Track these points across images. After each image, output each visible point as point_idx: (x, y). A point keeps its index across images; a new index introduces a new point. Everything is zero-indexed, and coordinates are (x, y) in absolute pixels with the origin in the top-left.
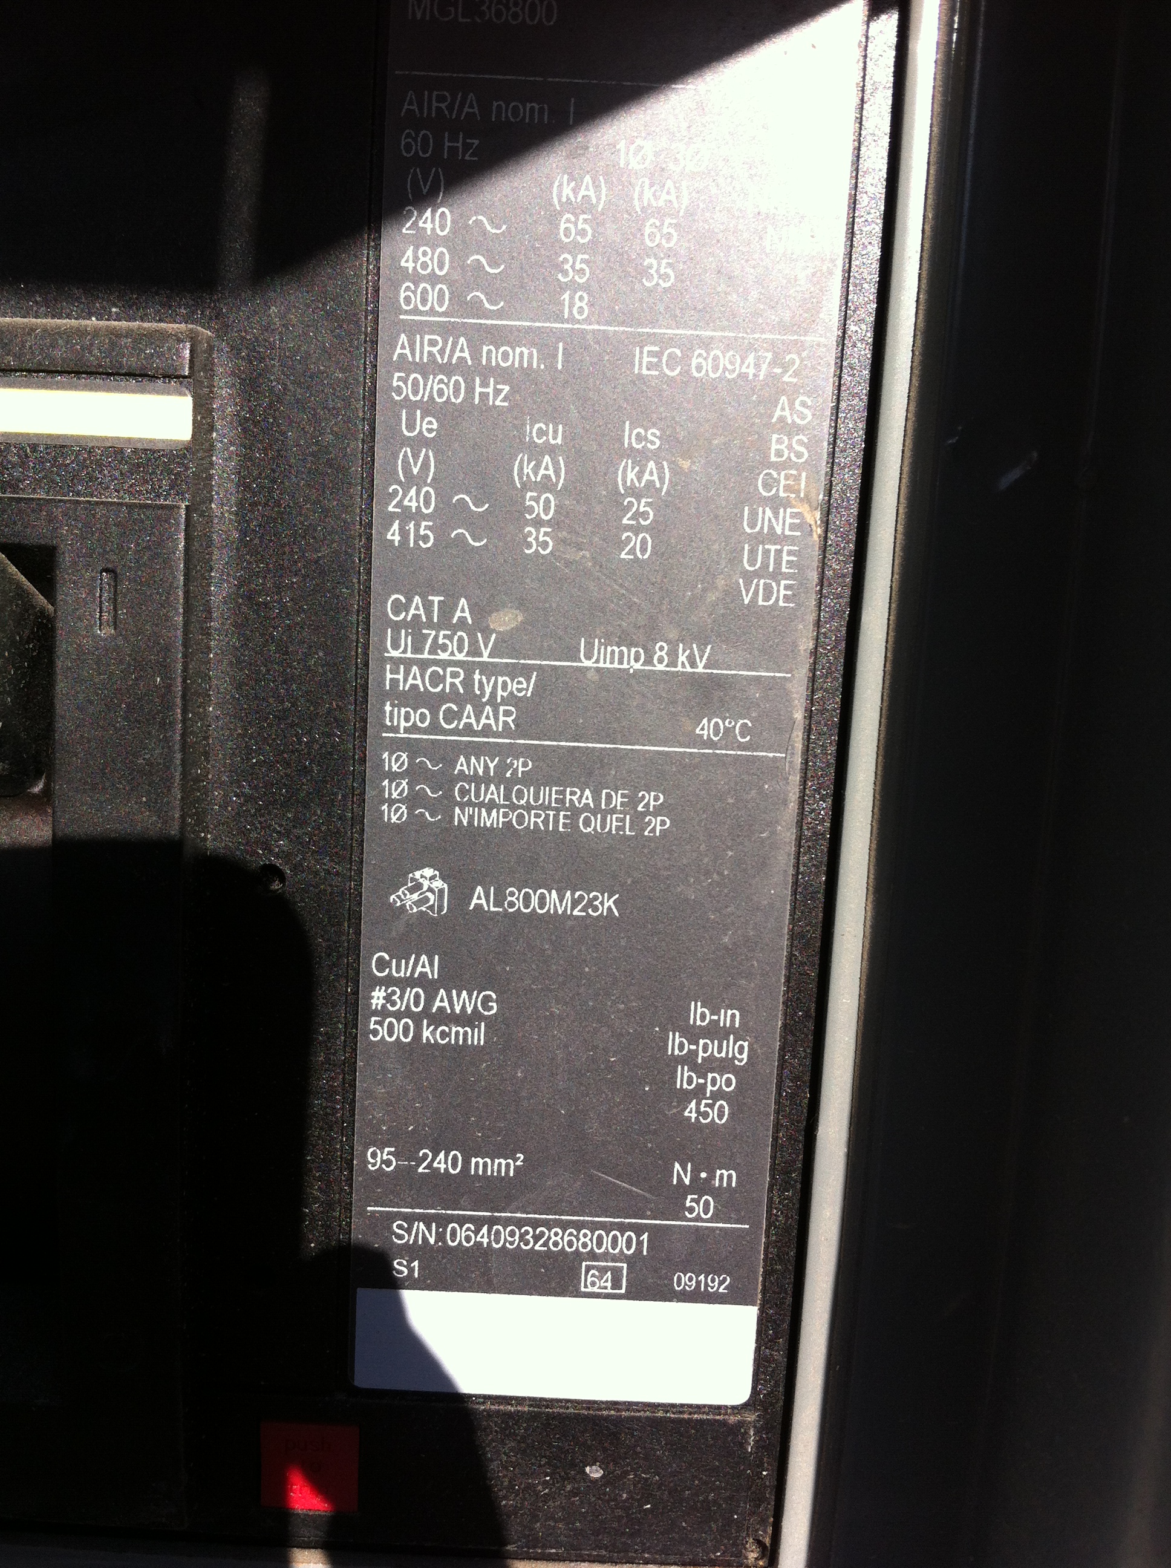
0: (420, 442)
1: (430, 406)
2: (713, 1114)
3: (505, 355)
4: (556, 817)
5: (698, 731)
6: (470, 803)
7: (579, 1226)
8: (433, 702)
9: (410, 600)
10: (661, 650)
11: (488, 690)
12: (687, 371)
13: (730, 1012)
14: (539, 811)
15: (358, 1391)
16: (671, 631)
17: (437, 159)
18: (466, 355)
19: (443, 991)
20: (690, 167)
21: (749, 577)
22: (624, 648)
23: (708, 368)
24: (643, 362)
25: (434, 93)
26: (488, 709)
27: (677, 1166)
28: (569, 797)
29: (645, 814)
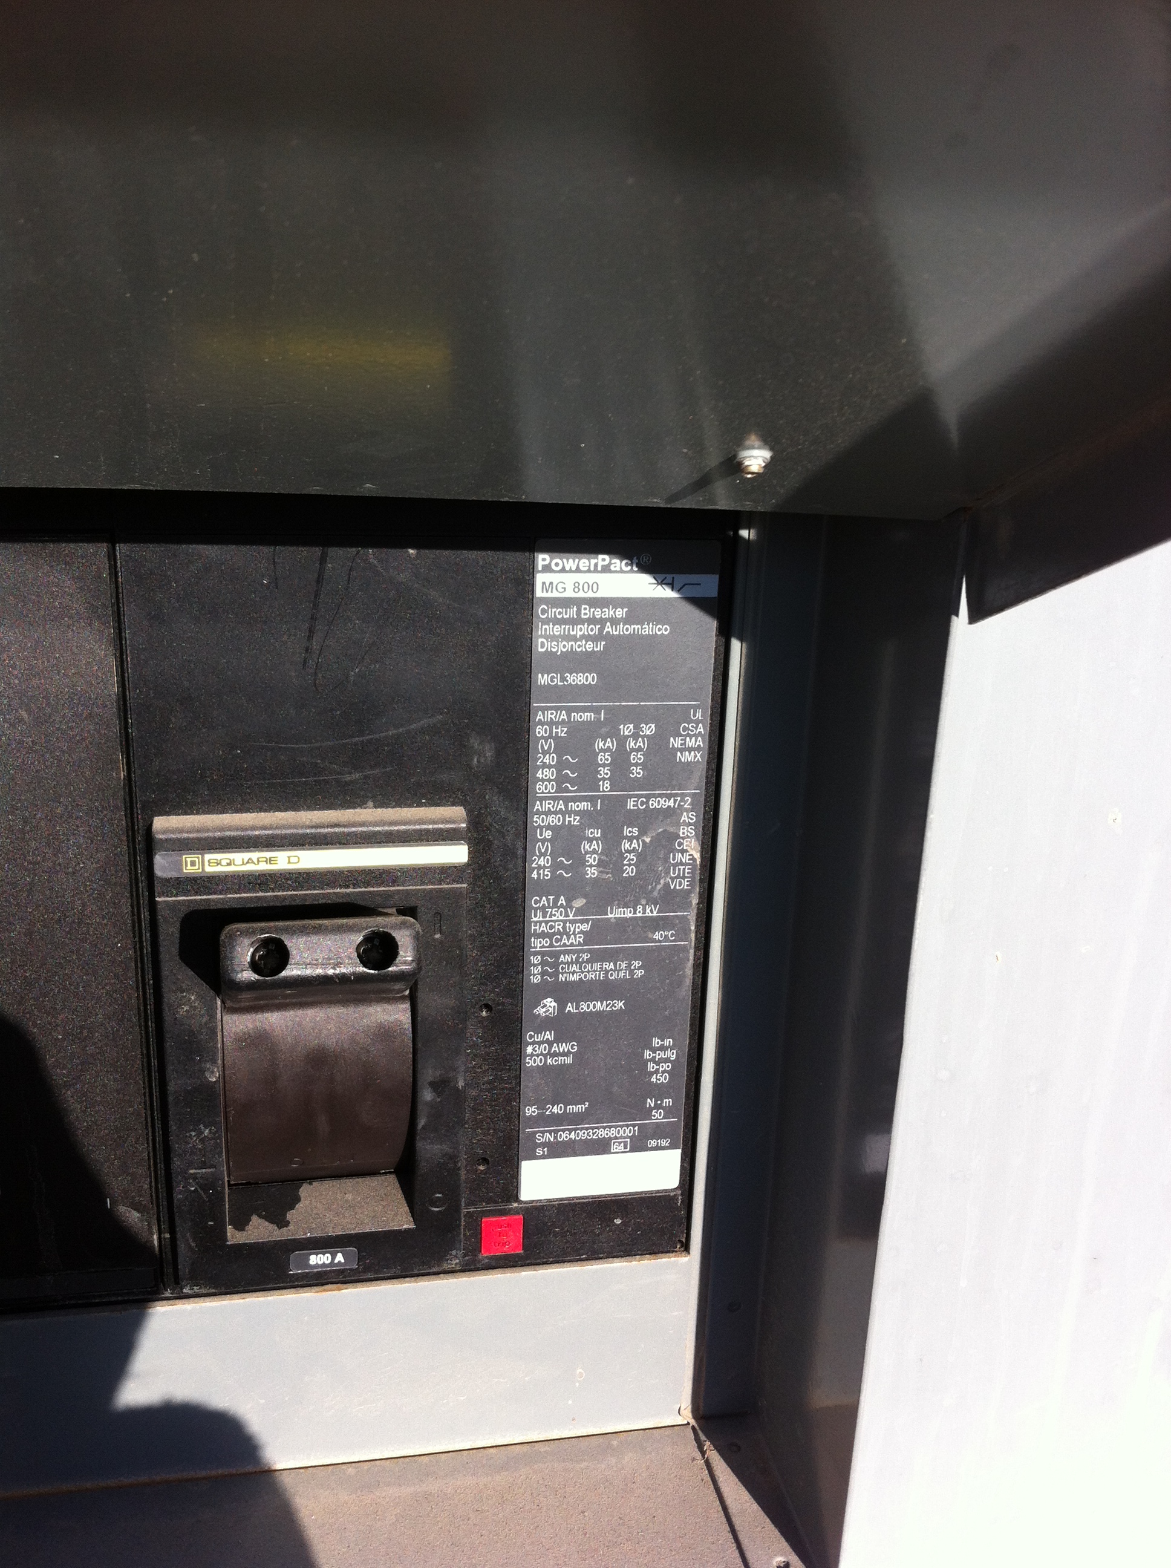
0: (543, 841)
1: (548, 827)
2: (662, 1079)
4: (600, 974)
5: (654, 937)
6: (565, 972)
7: (610, 1127)
8: (550, 936)
9: (541, 899)
10: (640, 908)
11: (572, 929)
12: (648, 807)
13: (668, 1040)
14: (593, 973)
15: (522, 1201)
16: (644, 902)
17: (550, 737)
18: (563, 807)
19: (555, 1045)
20: (648, 733)
21: (673, 879)
22: (625, 909)
23: (655, 804)
24: (631, 804)
25: (550, 712)
26: (572, 936)
27: (649, 1100)
28: (604, 966)
29: (634, 970)
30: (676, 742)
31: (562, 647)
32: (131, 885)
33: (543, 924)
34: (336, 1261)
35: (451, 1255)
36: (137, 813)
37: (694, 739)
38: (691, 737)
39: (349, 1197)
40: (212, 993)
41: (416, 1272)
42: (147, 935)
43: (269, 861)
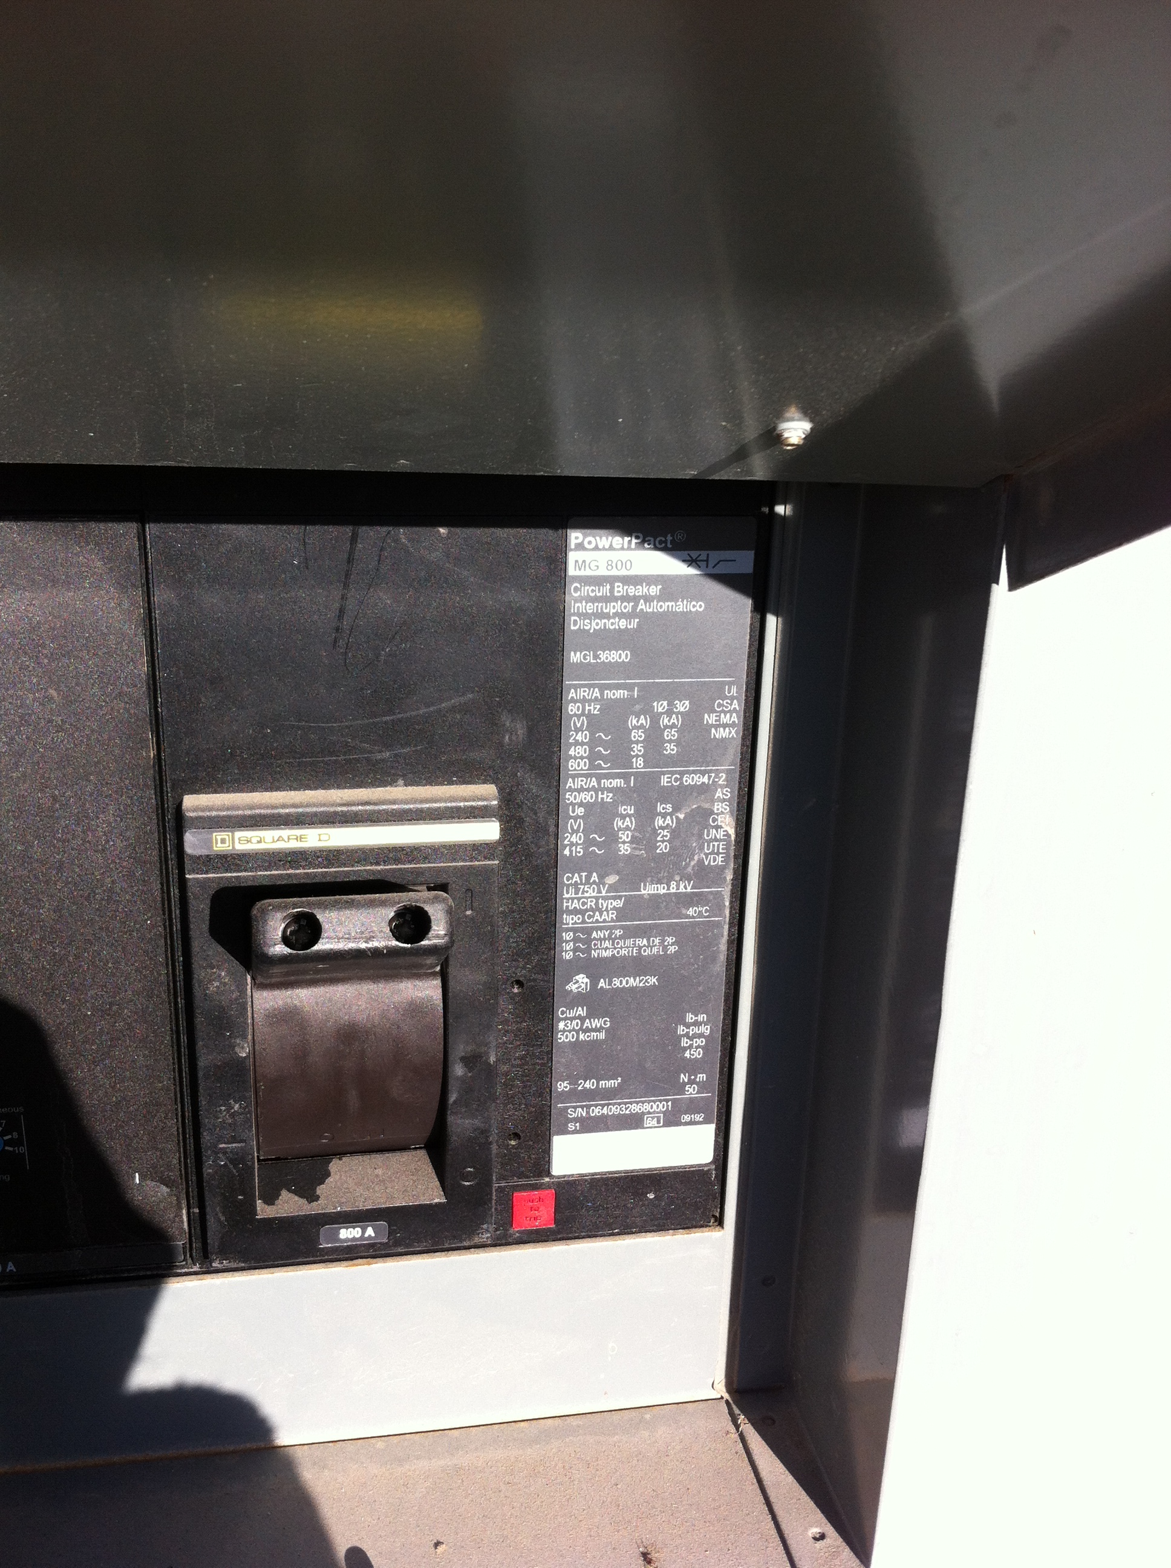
0: (576, 818)
1: (581, 805)
2: (696, 1055)
4: (632, 950)
5: (688, 913)
6: (598, 948)
7: (643, 1102)
8: (582, 912)
9: (573, 876)
10: (673, 884)
11: (605, 906)
12: (682, 783)
13: (702, 1016)
14: (626, 949)
15: (554, 1176)
16: (677, 878)
17: (583, 714)
18: (595, 784)
19: (587, 1020)
20: (682, 709)
21: (707, 855)
22: (659, 885)
23: (690, 781)
24: (664, 781)
25: (582, 689)
26: (605, 913)
27: (682, 1076)
28: (637, 942)
29: (668, 946)
30: (710, 719)
31: (595, 625)
32: (161, 862)
33: (576, 901)
34: (366, 1235)
35: (482, 1229)
36: (167, 791)
37: (728, 715)
38: (725, 713)
39: (379, 1172)
40: (242, 969)
41: (447, 1246)
42: (176, 912)
43: (300, 838)
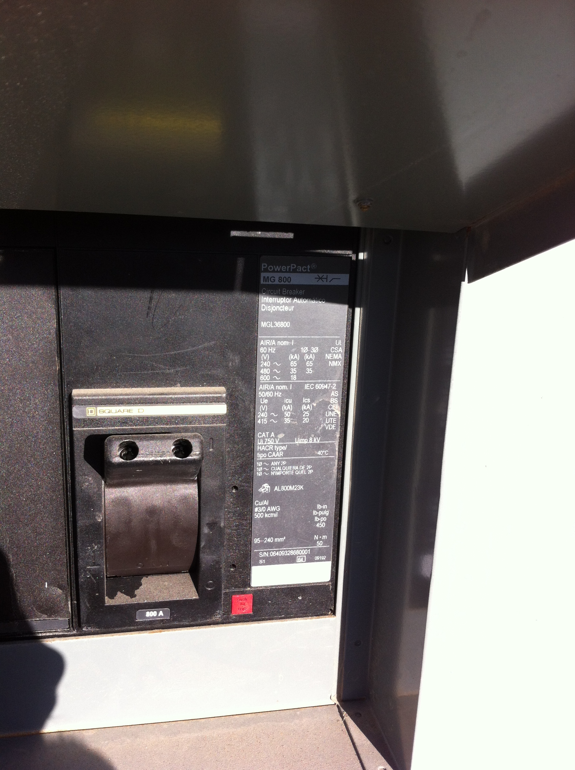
0: (264, 405)
1: (266, 398)
2: (322, 525)
3: (280, 388)
4: (291, 472)
5: (318, 453)
6: (274, 471)
7: (296, 550)
8: (267, 452)
9: (262, 434)
10: (311, 439)
11: (277, 449)
12: (315, 388)
13: (325, 506)
14: (288, 471)
15: (252, 587)
16: (313, 436)
17: (267, 353)
18: (273, 388)
19: (269, 507)
20: (315, 352)
21: (327, 424)
22: (304, 439)
23: (319, 387)
24: (306, 387)
25: (267, 341)
26: (278, 453)
27: (315, 536)
28: (293, 468)
29: (308, 470)
30: (328, 356)
31: (273, 309)
32: (61, 423)
33: (263, 446)
34: (159, 615)
35: (217, 613)
36: (65, 387)
37: (337, 355)
38: (336, 353)
39: (166, 583)
40: (100, 477)
41: (199, 622)
42: (68, 448)
43: (129, 411)
